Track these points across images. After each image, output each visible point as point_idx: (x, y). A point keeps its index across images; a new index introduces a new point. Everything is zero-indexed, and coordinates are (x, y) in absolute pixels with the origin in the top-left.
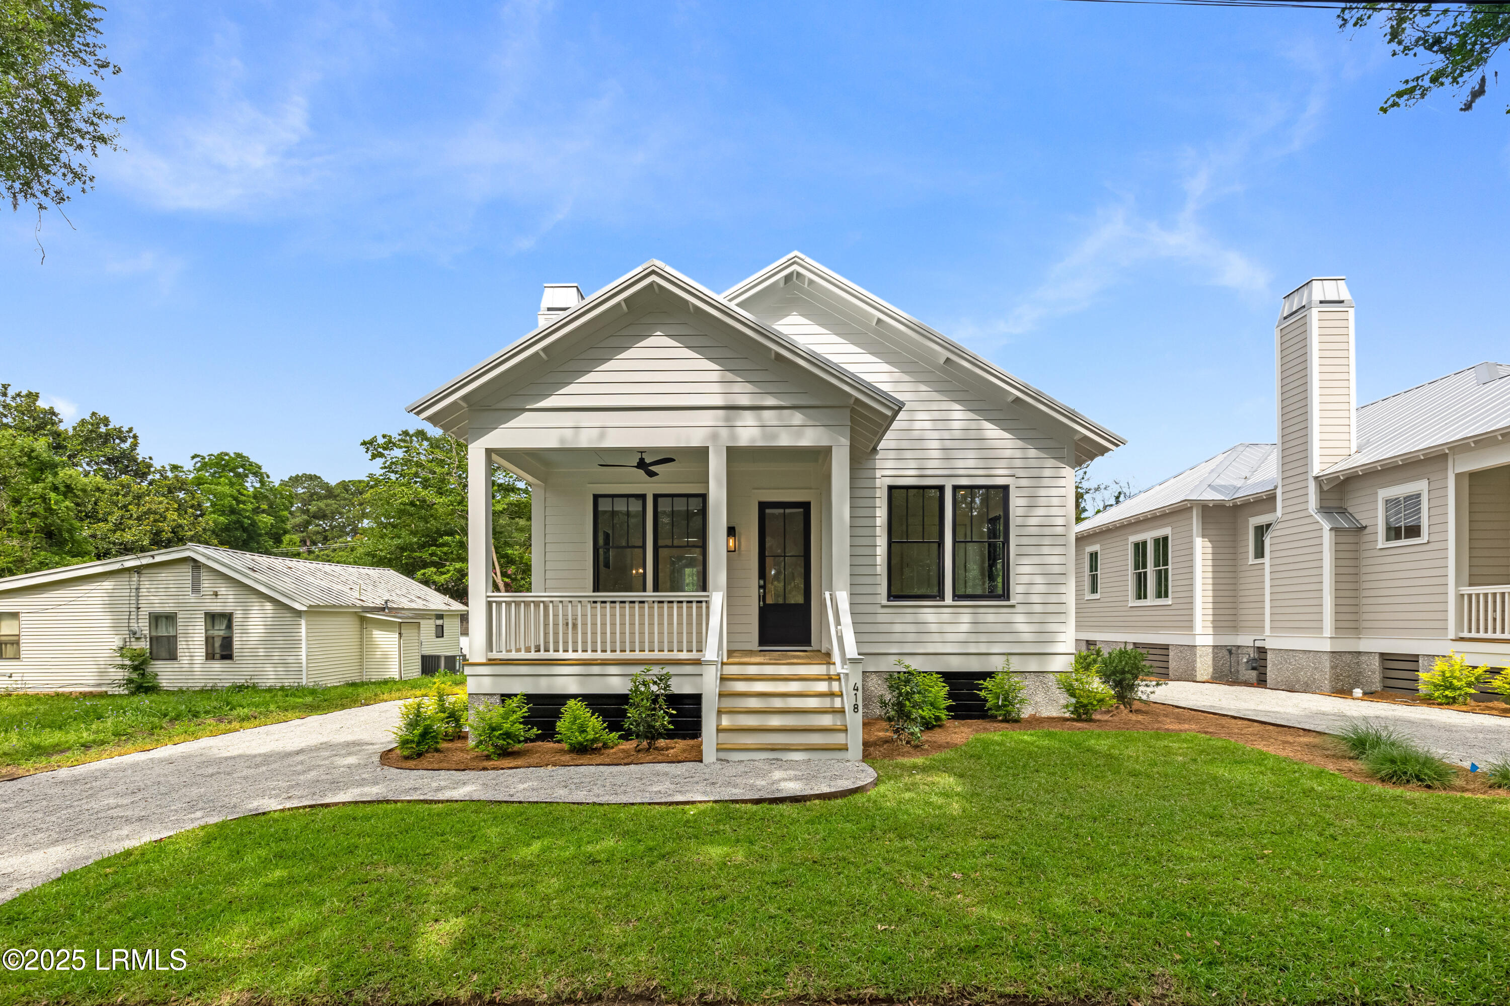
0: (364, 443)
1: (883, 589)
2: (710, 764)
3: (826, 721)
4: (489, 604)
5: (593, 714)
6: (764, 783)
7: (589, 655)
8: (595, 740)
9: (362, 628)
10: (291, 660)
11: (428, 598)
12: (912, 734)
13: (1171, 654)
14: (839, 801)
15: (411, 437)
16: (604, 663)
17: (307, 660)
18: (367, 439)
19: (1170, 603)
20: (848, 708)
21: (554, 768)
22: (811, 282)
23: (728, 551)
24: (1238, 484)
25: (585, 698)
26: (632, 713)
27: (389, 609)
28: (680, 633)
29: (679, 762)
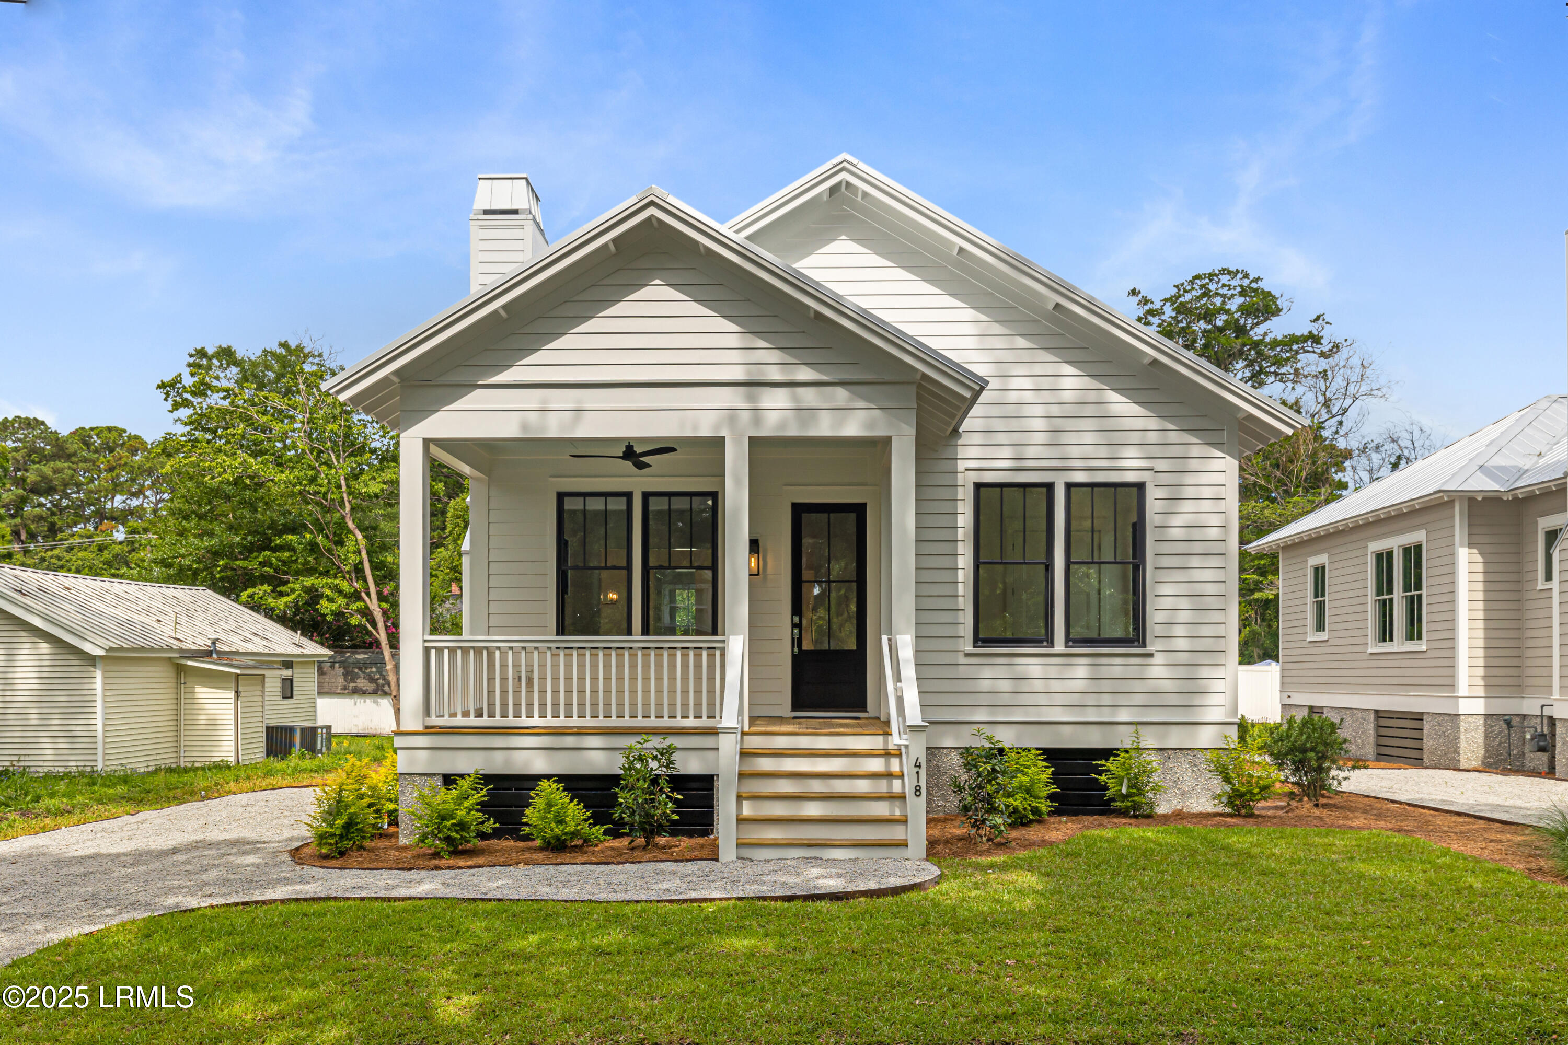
0: (162, 386)
1: (966, 628)
2: (729, 862)
3: (881, 809)
4: (427, 651)
5: (571, 801)
6: (797, 881)
7: (561, 721)
8: (574, 834)
9: (178, 683)
10: (79, 731)
11: (269, 635)
12: (994, 827)
13: (1427, 727)
14: (889, 899)
15: (210, 359)
16: (581, 732)
17: (105, 731)
18: (167, 379)
19: (1424, 648)
20: (909, 792)
21: (526, 867)
22: (865, 195)
23: (750, 575)
24: (1526, 464)
25: (561, 778)
26: (623, 797)
27: (218, 653)
28: (685, 692)
29: (688, 861)
